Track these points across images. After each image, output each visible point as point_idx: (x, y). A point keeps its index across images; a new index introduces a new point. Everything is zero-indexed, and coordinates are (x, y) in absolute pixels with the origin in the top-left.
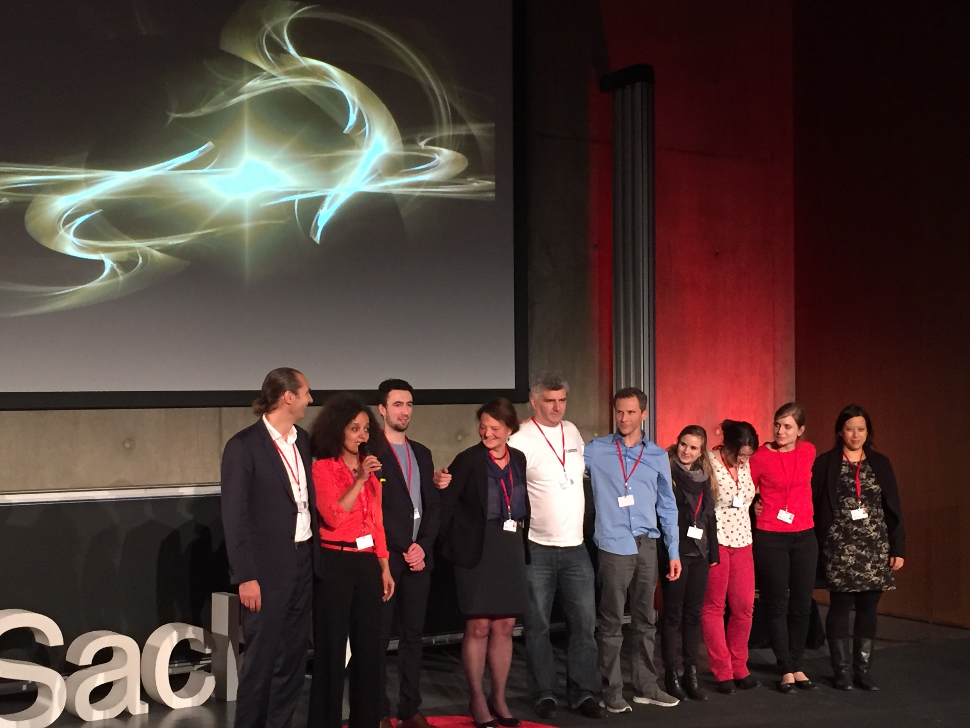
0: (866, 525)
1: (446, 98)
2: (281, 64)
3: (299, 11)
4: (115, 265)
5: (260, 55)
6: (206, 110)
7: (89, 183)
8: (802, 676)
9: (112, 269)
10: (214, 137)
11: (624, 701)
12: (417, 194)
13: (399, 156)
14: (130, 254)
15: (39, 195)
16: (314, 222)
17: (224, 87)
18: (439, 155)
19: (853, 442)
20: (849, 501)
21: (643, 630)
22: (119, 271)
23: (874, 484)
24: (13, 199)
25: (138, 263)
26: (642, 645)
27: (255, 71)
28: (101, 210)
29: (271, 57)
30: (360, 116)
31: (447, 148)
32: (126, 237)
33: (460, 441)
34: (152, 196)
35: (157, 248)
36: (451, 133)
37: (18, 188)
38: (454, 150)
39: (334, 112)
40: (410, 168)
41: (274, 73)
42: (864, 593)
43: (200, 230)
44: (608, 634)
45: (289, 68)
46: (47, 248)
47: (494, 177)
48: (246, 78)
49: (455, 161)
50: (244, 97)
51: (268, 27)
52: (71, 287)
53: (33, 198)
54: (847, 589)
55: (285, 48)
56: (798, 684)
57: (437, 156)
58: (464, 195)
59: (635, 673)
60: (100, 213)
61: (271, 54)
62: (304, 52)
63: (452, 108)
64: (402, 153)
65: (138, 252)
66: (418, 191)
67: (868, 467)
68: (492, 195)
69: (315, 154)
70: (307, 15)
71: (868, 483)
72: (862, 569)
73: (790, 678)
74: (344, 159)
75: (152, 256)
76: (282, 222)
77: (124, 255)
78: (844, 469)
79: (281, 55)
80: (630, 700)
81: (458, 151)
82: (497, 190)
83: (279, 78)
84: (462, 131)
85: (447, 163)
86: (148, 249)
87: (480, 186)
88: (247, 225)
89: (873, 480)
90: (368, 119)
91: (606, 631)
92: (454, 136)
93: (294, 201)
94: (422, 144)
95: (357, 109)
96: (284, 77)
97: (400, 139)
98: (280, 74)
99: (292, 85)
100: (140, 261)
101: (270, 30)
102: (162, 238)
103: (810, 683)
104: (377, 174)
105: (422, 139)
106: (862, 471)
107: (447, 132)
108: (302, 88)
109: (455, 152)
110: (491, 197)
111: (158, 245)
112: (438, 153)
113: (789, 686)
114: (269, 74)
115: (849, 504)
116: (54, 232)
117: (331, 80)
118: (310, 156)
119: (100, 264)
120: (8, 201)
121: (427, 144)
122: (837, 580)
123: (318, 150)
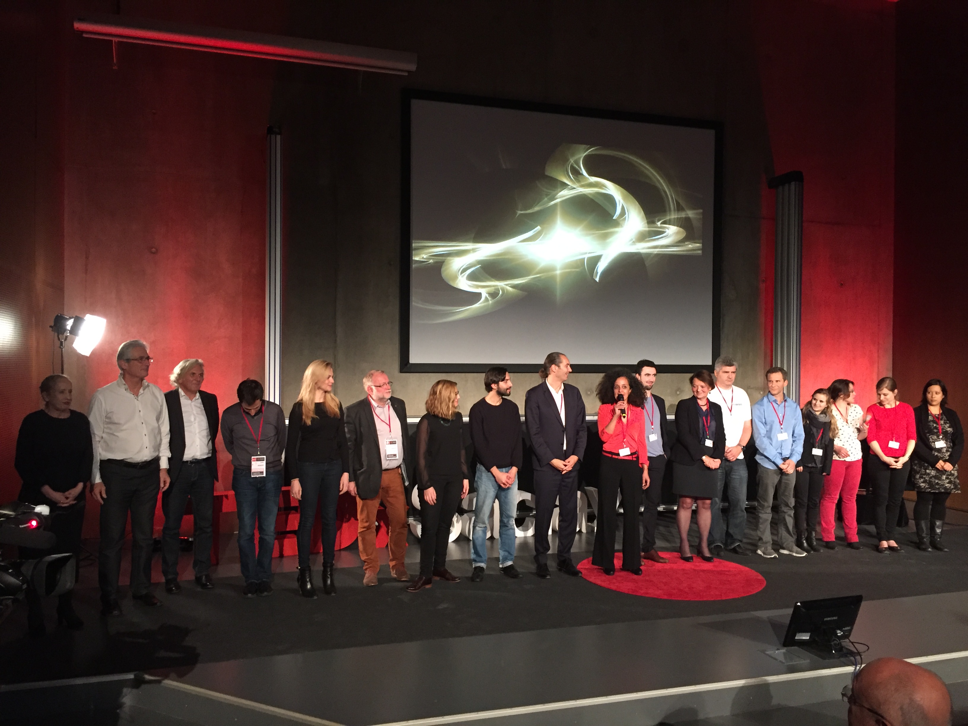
0: (943, 452)
1: (673, 196)
2: (578, 181)
3: (589, 150)
4: (487, 295)
5: (567, 176)
6: (536, 209)
7: (474, 250)
8: (893, 543)
9: (486, 297)
10: (540, 224)
11: (772, 551)
12: (656, 252)
13: (645, 231)
14: (495, 289)
15: (449, 258)
16: (596, 269)
17: (547, 195)
18: (668, 229)
19: (932, 401)
20: (933, 438)
21: (785, 511)
22: (489, 298)
23: (949, 427)
24: (435, 261)
25: (499, 293)
26: (784, 519)
27: (564, 185)
28: (480, 265)
29: (573, 178)
30: (623, 208)
31: (674, 225)
32: (493, 279)
33: (679, 394)
34: (508, 257)
35: (510, 285)
36: (676, 217)
37: (438, 254)
38: (678, 227)
39: (607, 206)
40: (652, 237)
41: (575, 186)
42: (941, 493)
43: (533, 275)
44: (763, 512)
45: (583, 183)
46: (453, 286)
47: (701, 241)
48: (559, 190)
49: (677, 233)
50: (558, 200)
51: (572, 161)
52: (464, 307)
53: (445, 259)
54: (930, 490)
55: (581, 172)
56: (890, 548)
57: (667, 230)
58: (683, 252)
59: (780, 535)
60: (480, 267)
61: (573, 176)
62: (591, 174)
63: (676, 201)
64: (647, 229)
65: (499, 287)
66: (656, 251)
67: (944, 417)
68: (700, 252)
69: (597, 231)
70: (593, 153)
71: (945, 427)
72: (940, 479)
73: (885, 544)
74: (612, 234)
75: (507, 289)
76: (577, 270)
77: (491, 289)
78: (930, 418)
79: (579, 176)
80: (777, 551)
81: (681, 227)
82: (703, 249)
83: (577, 189)
84: (683, 215)
85: (673, 234)
86: (505, 286)
87: (693, 247)
88: (558, 272)
89: (948, 425)
90: (628, 211)
91: (761, 510)
92: (678, 218)
93: (584, 258)
94: (659, 224)
95: (621, 205)
96: (580, 188)
97: (646, 221)
98: (578, 187)
99: (584, 193)
100: (501, 293)
101: (573, 163)
102: (513, 280)
103: (899, 548)
104: (632, 241)
105: (659, 221)
106: (941, 420)
107: (673, 216)
108: (590, 194)
109: (678, 228)
110: (699, 253)
111: (510, 284)
112: (668, 228)
113: (884, 549)
114: (572, 187)
115: (933, 439)
116: (455, 278)
117: (607, 189)
118: (593, 232)
119: (479, 295)
120: (433, 262)
121: (661, 223)
122: (922, 484)
123: (598, 229)
